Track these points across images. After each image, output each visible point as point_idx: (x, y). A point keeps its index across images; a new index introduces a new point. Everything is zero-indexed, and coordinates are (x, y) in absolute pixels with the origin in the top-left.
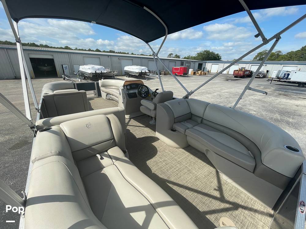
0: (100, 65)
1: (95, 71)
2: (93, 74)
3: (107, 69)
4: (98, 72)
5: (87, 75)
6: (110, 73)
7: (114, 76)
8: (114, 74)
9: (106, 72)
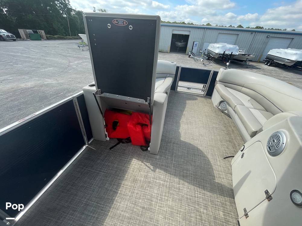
0: (235, 44)
1: (224, 52)
2: (220, 54)
3: (241, 51)
4: (227, 53)
5: (213, 55)
6: (243, 56)
7: (245, 61)
8: (248, 57)
9: (237, 54)
